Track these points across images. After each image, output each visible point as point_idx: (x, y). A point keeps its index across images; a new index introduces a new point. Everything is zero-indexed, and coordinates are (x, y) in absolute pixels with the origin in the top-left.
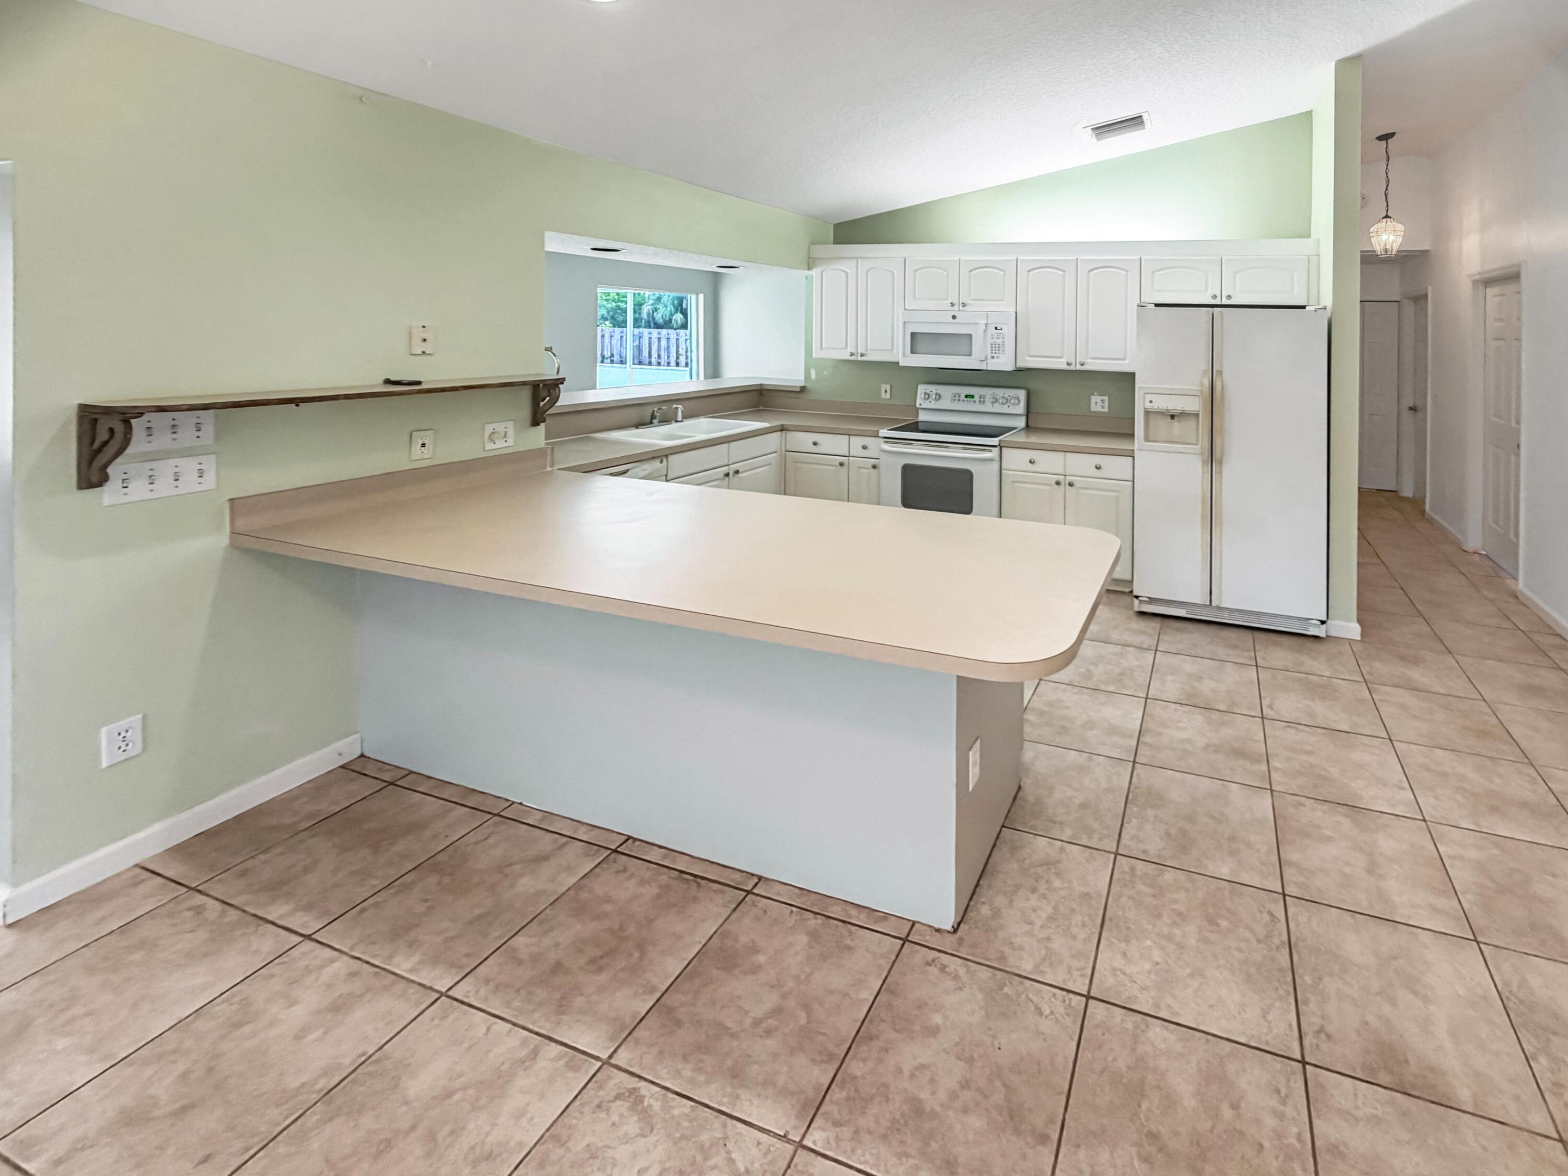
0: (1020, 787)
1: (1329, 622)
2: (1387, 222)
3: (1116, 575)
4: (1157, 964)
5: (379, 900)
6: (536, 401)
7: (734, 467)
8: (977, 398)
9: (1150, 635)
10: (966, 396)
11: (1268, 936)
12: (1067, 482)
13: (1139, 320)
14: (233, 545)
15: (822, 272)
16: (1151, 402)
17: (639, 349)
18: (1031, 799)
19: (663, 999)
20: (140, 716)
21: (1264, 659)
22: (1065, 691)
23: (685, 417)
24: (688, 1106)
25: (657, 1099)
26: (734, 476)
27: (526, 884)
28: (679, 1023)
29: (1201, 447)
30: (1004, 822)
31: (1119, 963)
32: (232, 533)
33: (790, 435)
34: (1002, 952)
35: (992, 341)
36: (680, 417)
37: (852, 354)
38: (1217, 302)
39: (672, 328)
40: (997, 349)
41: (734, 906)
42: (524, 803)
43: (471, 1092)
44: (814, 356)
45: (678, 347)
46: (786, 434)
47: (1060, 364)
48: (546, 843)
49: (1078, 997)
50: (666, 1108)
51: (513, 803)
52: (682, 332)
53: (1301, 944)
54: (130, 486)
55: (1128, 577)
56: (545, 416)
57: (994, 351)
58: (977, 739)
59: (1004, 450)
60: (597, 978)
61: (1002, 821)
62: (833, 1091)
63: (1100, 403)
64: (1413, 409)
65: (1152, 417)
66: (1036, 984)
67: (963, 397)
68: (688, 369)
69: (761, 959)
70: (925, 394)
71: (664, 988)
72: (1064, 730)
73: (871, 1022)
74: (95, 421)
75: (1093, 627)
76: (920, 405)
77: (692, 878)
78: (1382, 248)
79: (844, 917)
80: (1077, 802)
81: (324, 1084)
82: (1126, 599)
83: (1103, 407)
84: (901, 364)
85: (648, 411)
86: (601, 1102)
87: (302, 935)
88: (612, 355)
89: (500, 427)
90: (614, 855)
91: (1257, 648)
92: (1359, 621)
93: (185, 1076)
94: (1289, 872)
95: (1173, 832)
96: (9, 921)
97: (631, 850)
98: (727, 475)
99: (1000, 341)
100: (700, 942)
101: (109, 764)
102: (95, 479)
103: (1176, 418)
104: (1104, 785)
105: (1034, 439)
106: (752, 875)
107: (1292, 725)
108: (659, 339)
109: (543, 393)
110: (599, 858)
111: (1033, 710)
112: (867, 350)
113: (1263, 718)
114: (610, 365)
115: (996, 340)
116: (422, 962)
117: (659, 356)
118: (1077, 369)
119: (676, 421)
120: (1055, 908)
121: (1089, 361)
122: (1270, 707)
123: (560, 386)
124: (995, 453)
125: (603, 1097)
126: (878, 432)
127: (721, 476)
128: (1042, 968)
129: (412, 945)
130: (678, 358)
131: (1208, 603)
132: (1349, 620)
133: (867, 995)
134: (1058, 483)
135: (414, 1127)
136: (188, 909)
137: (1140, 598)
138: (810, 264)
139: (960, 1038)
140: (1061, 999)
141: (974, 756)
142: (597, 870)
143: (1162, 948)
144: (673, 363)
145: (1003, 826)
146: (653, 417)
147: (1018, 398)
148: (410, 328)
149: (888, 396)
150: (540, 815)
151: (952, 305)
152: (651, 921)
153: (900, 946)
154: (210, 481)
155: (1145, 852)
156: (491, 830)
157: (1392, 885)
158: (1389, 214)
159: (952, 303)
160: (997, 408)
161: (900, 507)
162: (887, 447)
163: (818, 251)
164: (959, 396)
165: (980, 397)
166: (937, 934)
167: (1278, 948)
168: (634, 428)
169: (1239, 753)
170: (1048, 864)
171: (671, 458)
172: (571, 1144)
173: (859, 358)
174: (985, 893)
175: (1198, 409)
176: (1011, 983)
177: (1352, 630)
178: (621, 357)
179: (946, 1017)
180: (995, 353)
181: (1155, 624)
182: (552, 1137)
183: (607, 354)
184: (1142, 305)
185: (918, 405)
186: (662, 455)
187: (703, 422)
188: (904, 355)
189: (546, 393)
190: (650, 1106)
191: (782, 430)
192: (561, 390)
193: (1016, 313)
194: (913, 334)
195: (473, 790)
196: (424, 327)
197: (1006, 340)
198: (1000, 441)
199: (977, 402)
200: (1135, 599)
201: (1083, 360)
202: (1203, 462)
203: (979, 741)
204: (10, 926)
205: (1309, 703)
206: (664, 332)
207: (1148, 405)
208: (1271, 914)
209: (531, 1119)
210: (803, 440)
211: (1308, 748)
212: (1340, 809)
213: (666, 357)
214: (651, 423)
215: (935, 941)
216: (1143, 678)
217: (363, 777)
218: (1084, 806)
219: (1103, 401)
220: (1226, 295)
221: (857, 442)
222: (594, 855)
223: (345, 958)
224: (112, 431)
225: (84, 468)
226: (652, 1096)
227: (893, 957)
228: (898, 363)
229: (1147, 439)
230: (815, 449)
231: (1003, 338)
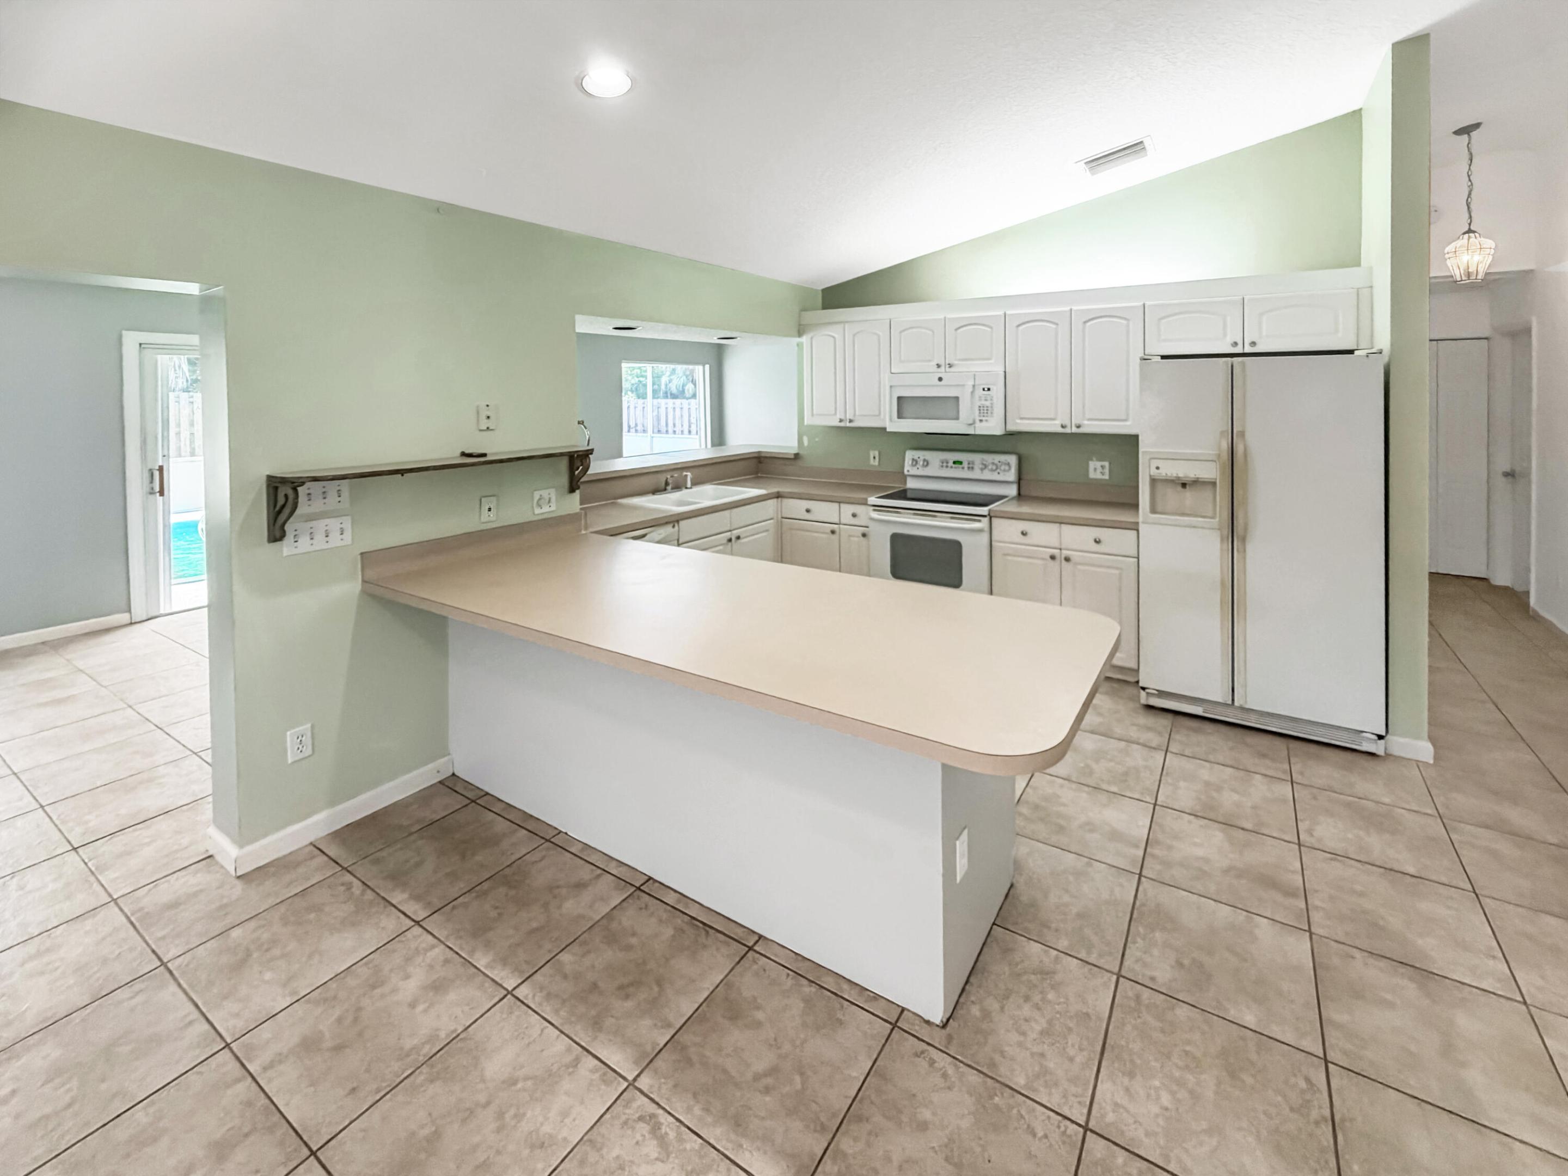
0: (1012, 886)
1: (1388, 737)
2: (1469, 237)
3: (1116, 661)
4: (1167, 1109)
5: (466, 900)
6: (572, 469)
7: (736, 533)
8: (965, 465)
9: (1160, 734)
10: (954, 463)
11: (1307, 1104)
12: (1063, 556)
13: (1143, 377)
14: (364, 592)
15: (812, 338)
16: (1158, 468)
17: (658, 419)
18: (1024, 899)
19: (676, 1037)
20: (309, 726)
21: (1302, 773)
22: (1062, 786)
23: (695, 483)
24: (698, 1142)
25: (672, 1129)
26: (735, 542)
27: (570, 906)
28: (689, 1062)
29: (1220, 521)
30: (995, 920)
31: (1121, 1098)
32: (364, 581)
33: (786, 501)
34: (992, 1059)
35: (978, 404)
36: (689, 485)
37: (841, 421)
38: (1238, 350)
39: (685, 398)
40: (985, 411)
41: (737, 959)
42: (569, 833)
43: (529, 1083)
44: (806, 423)
45: (690, 416)
46: (781, 501)
47: (1054, 427)
48: (585, 873)
49: (1075, 1126)
50: (680, 1140)
51: (560, 832)
52: (693, 401)
53: (1348, 1124)
54: (299, 540)
55: (1136, 667)
56: (579, 483)
57: (982, 414)
58: (964, 828)
59: (993, 519)
60: (626, 1004)
61: (993, 920)
62: (826, 1162)
63: (1099, 470)
64: (1510, 475)
65: (1160, 488)
66: (1028, 1101)
67: (951, 464)
68: (697, 437)
69: (760, 1015)
70: (913, 460)
71: (678, 1026)
72: (1061, 829)
73: (861, 1102)
74: (276, 488)
75: (1089, 718)
76: (908, 471)
77: (701, 925)
78: (1462, 272)
79: (836, 990)
80: (1074, 910)
81: (427, 1050)
82: (1131, 690)
83: (1103, 474)
84: (888, 430)
85: (662, 478)
86: (628, 1119)
87: (413, 920)
88: (636, 425)
89: (545, 493)
90: (638, 892)
91: (1292, 760)
92: (1431, 739)
93: (340, 1020)
94: (1333, 1037)
95: (1186, 962)
96: (238, 874)
97: (651, 890)
98: (730, 540)
99: (988, 403)
100: (708, 989)
101: (293, 761)
102: (278, 534)
103: (1187, 486)
104: (1105, 895)
105: (1026, 509)
106: (754, 932)
107: (1339, 858)
108: (674, 408)
109: (578, 463)
110: (626, 892)
111: (1027, 802)
112: (855, 415)
113: (1299, 845)
114: (635, 434)
115: (983, 402)
116: (494, 961)
117: (674, 425)
118: (1073, 431)
119: (686, 488)
120: (1050, 1022)
121: (1086, 422)
122: (1310, 832)
123: (590, 456)
124: (984, 523)
125: (628, 1115)
126: (866, 500)
127: (725, 541)
128: (1035, 1084)
129: (488, 945)
130: (690, 426)
131: (1230, 702)
132: (1418, 737)
133: (858, 1073)
134: (1053, 557)
135: (488, 1104)
136: (343, 884)
137: (1147, 691)
138: (801, 331)
139: (949, 1140)
140: (1056, 1123)
141: (961, 846)
142: (625, 904)
143: (1173, 1093)
144: (686, 431)
145: (994, 924)
146: (667, 484)
147: (1008, 464)
148: (478, 407)
149: (876, 463)
150: (580, 846)
151: (939, 366)
152: (667, 960)
153: (889, 1031)
154: (348, 536)
155: (1153, 979)
156: (544, 853)
157: (1475, 1077)
158: (1472, 228)
159: (937, 365)
160: (987, 475)
161: (888, 579)
162: (875, 515)
163: (809, 317)
164: (947, 463)
165: (969, 464)
166: (925, 1025)
167: (1317, 1123)
168: (651, 495)
169: (1269, 882)
170: (1045, 973)
171: (682, 523)
172: (605, 1151)
173: (848, 425)
174: (974, 993)
175: (1215, 477)
176: (1002, 1094)
177: (1424, 750)
178: (643, 426)
179: (934, 1114)
180: (984, 416)
181: (1164, 722)
182: (590, 1141)
183: (632, 425)
184: (1146, 357)
185: (906, 472)
186: (674, 520)
187: (709, 489)
188: (891, 420)
189: (579, 464)
190: (666, 1133)
191: (778, 497)
192: (591, 460)
193: (1005, 372)
194: (899, 398)
195: (531, 816)
196: (488, 406)
197: (995, 400)
198: (990, 511)
199: (966, 468)
200: (1142, 691)
201: (1078, 422)
202: (1222, 540)
203: (966, 832)
204: (239, 877)
205: (1362, 833)
206: (678, 402)
207: (1154, 472)
208: (1308, 1080)
209: (574, 1120)
210: (796, 507)
211: (1358, 888)
212: (1402, 970)
213: (680, 426)
214: (665, 490)
215: (924, 1033)
216: (1150, 780)
217: (455, 793)
218: (1080, 916)
219: (1103, 467)
220: (1250, 342)
221: (848, 509)
222: (622, 889)
223: (442, 947)
224: (286, 496)
225: (272, 527)
226: (668, 1126)
227: (883, 1041)
228: (885, 429)
229: (1153, 510)
230: (808, 516)
231: (991, 400)
